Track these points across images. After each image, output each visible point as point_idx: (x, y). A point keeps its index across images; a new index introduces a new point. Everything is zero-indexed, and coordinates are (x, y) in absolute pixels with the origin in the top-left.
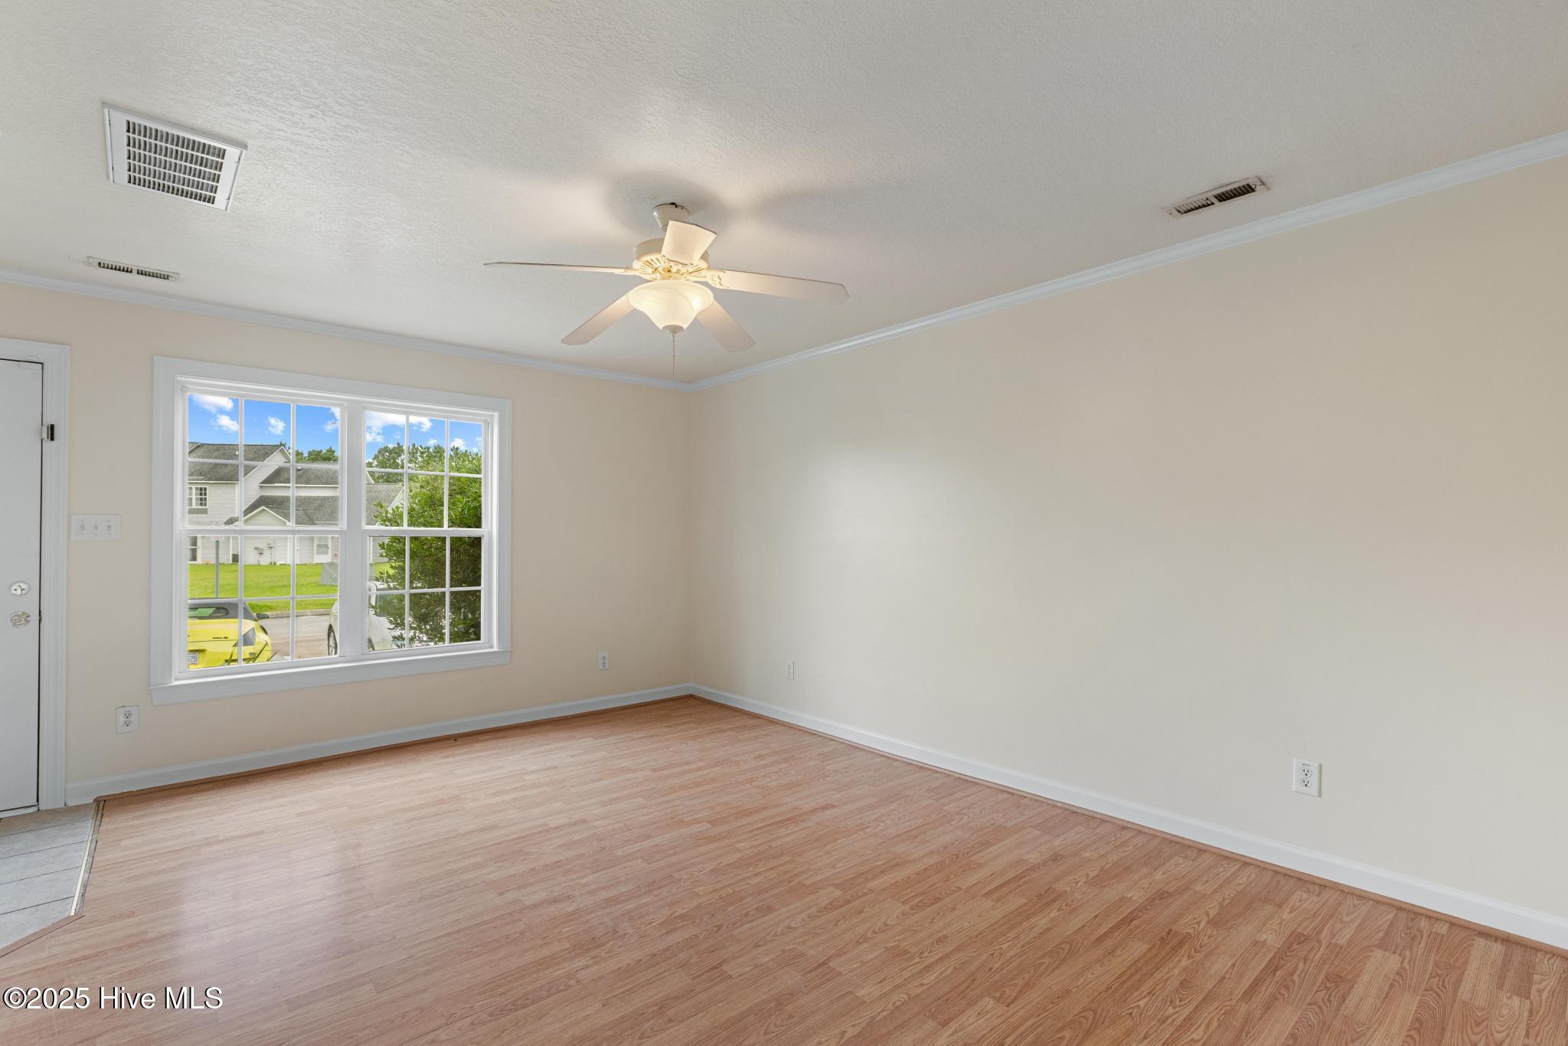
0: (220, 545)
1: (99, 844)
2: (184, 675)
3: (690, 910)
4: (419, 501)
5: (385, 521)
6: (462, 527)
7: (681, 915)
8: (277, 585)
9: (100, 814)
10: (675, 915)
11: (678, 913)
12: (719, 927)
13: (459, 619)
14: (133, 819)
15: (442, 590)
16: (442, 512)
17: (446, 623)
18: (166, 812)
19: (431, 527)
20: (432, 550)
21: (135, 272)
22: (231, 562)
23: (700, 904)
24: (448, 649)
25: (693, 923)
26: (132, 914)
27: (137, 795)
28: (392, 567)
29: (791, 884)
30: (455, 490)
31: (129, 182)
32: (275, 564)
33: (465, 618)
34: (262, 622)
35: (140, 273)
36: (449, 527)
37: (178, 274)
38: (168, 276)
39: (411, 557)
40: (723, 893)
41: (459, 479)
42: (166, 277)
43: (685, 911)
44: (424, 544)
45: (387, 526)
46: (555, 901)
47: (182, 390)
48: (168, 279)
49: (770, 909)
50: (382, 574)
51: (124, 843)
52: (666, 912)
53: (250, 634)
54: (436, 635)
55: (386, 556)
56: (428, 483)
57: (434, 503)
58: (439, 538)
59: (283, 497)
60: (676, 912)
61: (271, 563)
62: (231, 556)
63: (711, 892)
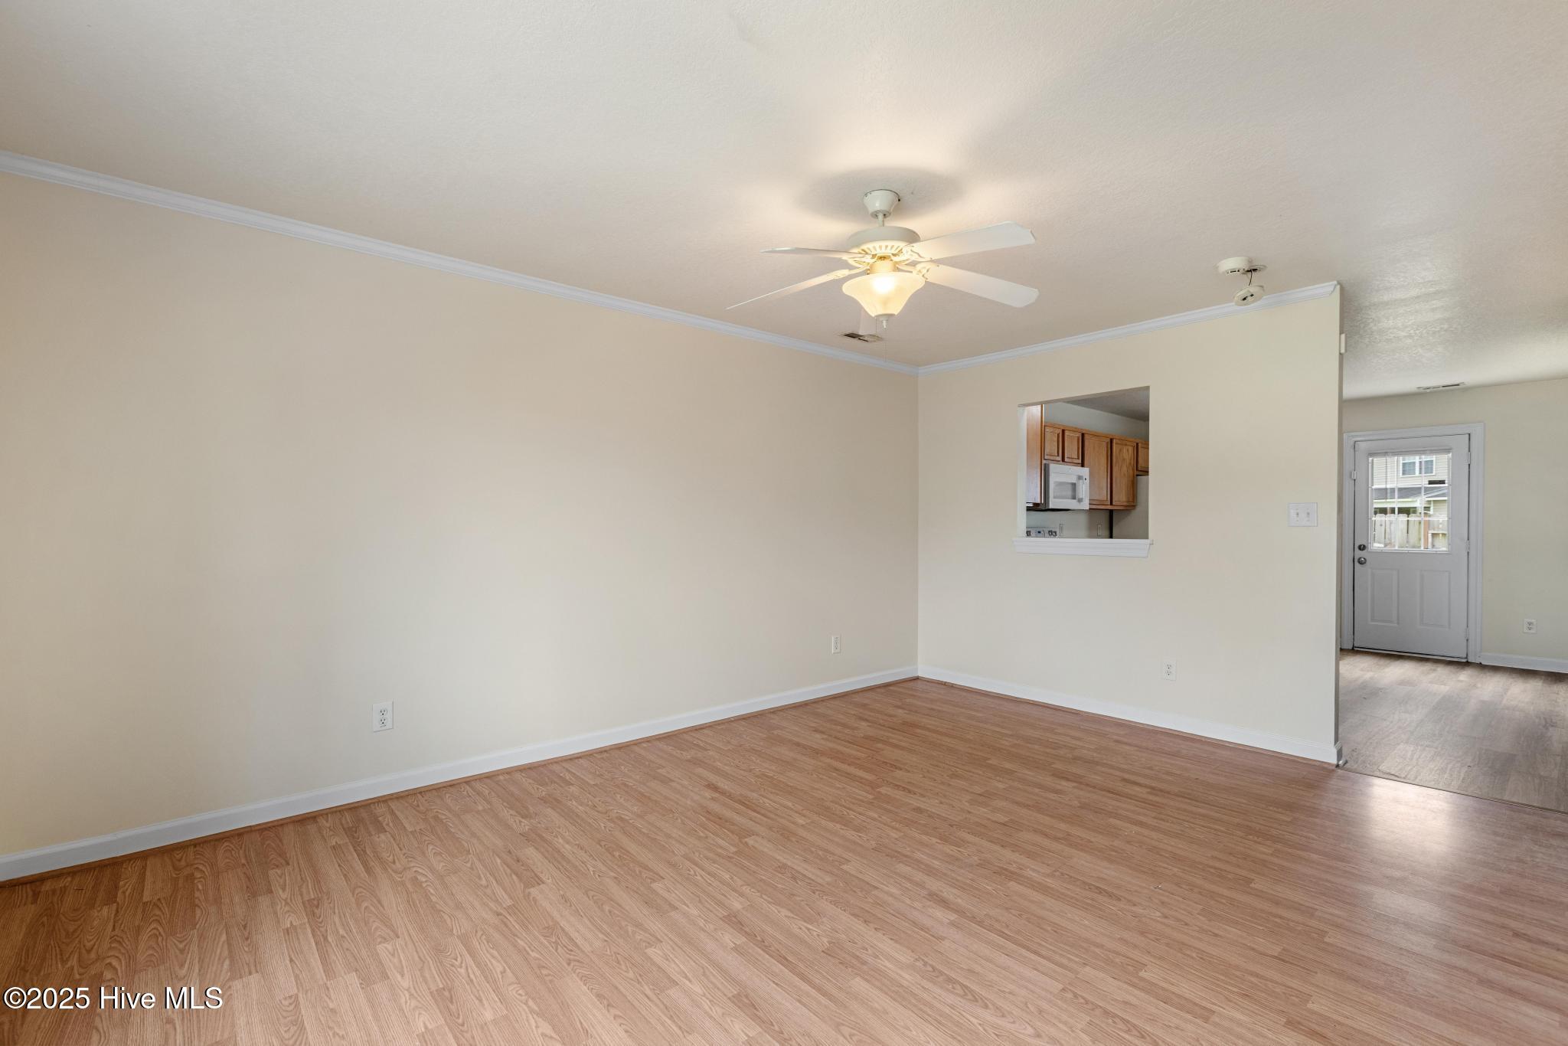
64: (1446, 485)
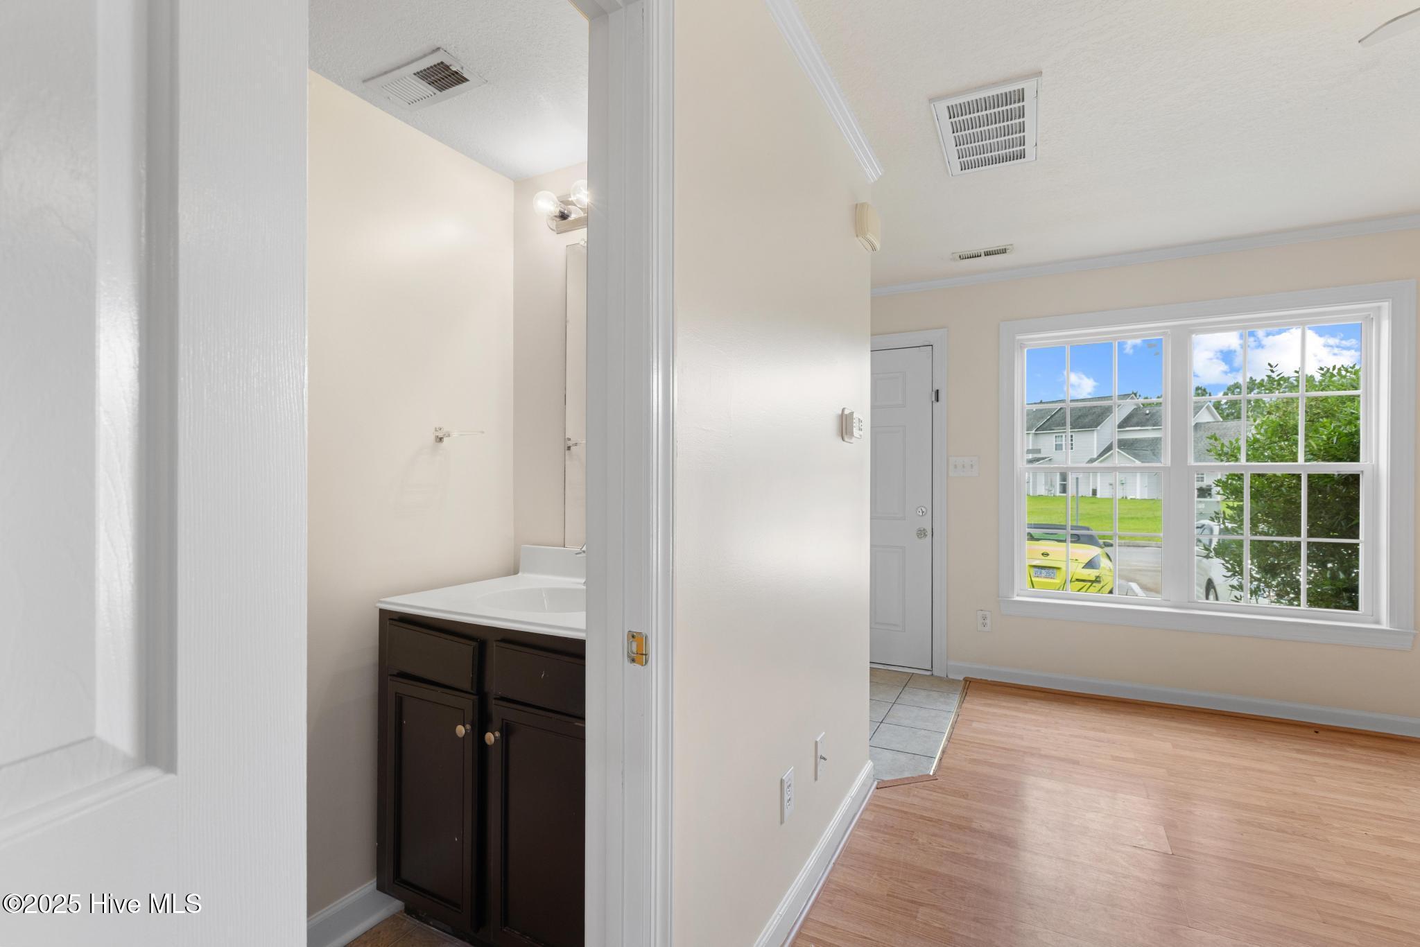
0: (1080, 481)
1: (960, 718)
2: (1024, 592)
4: (1266, 431)
5: (1220, 455)
6: (1329, 461)
8: (1126, 516)
9: (965, 690)
13: (1325, 578)
14: (985, 705)
15: (1295, 539)
16: (1296, 443)
17: (1302, 577)
18: (1008, 708)
19: (1281, 461)
20: (1283, 489)
21: (983, 254)
22: (1091, 495)
24: (1304, 615)
26: (965, 796)
27: (990, 684)
28: (1228, 507)
30: (1319, 413)
31: (962, 170)
32: (1126, 498)
33: (1334, 577)
34: (1108, 549)
35: (987, 254)
36: (1306, 461)
37: (1011, 245)
38: (1005, 249)
39: (1253, 497)
41: (1326, 399)
42: (1004, 251)
44: (1272, 482)
45: (1222, 461)
47: (1021, 347)
48: (1006, 252)
50: (1218, 514)
51: (975, 725)
53: (1096, 559)
54: (1289, 590)
55: (1224, 495)
56: (1278, 408)
57: (1285, 432)
58: (1294, 475)
59: (1133, 439)
61: (1123, 498)
62: (1091, 491)
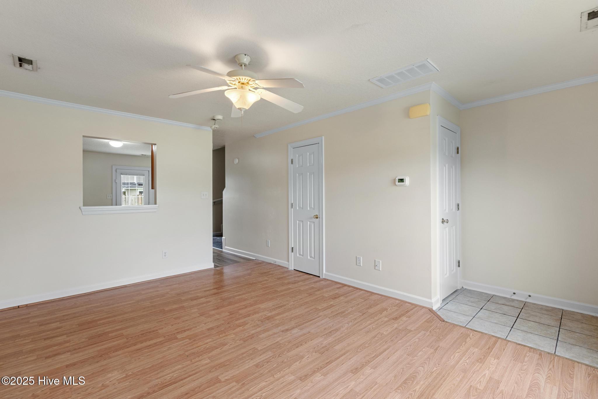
3: (237, 328)
7: (241, 327)
10: (243, 327)
11: (242, 327)
12: (228, 323)
23: (233, 330)
25: (237, 324)
29: (194, 339)
40: (224, 335)
43: (239, 328)
46: (287, 330)
49: (208, 329)
52: (246, 327)
60: (243, 328)
63: (228, 335)
64: (143, 186)
